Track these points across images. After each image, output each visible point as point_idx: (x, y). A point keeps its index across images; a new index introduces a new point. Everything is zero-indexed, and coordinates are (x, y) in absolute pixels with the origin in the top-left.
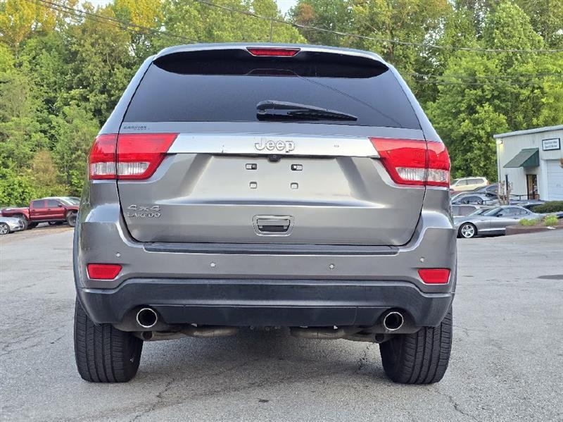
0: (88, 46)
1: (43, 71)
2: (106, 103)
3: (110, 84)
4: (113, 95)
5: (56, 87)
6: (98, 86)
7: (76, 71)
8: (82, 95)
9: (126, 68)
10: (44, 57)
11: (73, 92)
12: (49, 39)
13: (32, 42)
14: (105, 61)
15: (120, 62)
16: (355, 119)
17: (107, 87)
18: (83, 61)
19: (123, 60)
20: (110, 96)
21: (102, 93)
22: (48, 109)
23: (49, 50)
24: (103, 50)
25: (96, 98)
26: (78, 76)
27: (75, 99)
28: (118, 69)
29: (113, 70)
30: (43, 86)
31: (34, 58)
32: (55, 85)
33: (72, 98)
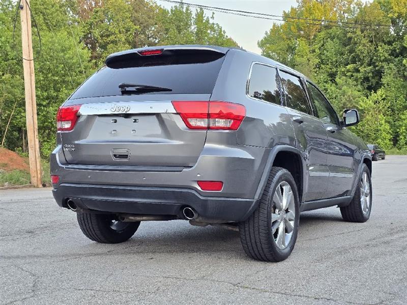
0: (359, 33)
1: (329, 54)
2: (372, 72)
3: (375, 58)
4: (377, 66)
5: (337, 64)
6: (367, 60)
7: (351, 51)
8: (355, 68)
9: (387, 45)
10: (330, 44)
11: (348, 67)
12: (333, 31)
13: (322, 34)
14: (371, 42)
15: (383, 41)
16: (171, 90)
17: (373, 60)
18: (355, 43)
19: (385, 39)
20: (375, 67)
21: (369, 65)
22: (331, 80)
23: (332, 39)
24: (370, 33)
25: (365, 70)
26: (352, 55)
27: (350, 72)
28: (381, 46)
29: (378, 47)
30: (328, 64)
31: (323, 45)
32: (337, 62)
33: (348, 71)
